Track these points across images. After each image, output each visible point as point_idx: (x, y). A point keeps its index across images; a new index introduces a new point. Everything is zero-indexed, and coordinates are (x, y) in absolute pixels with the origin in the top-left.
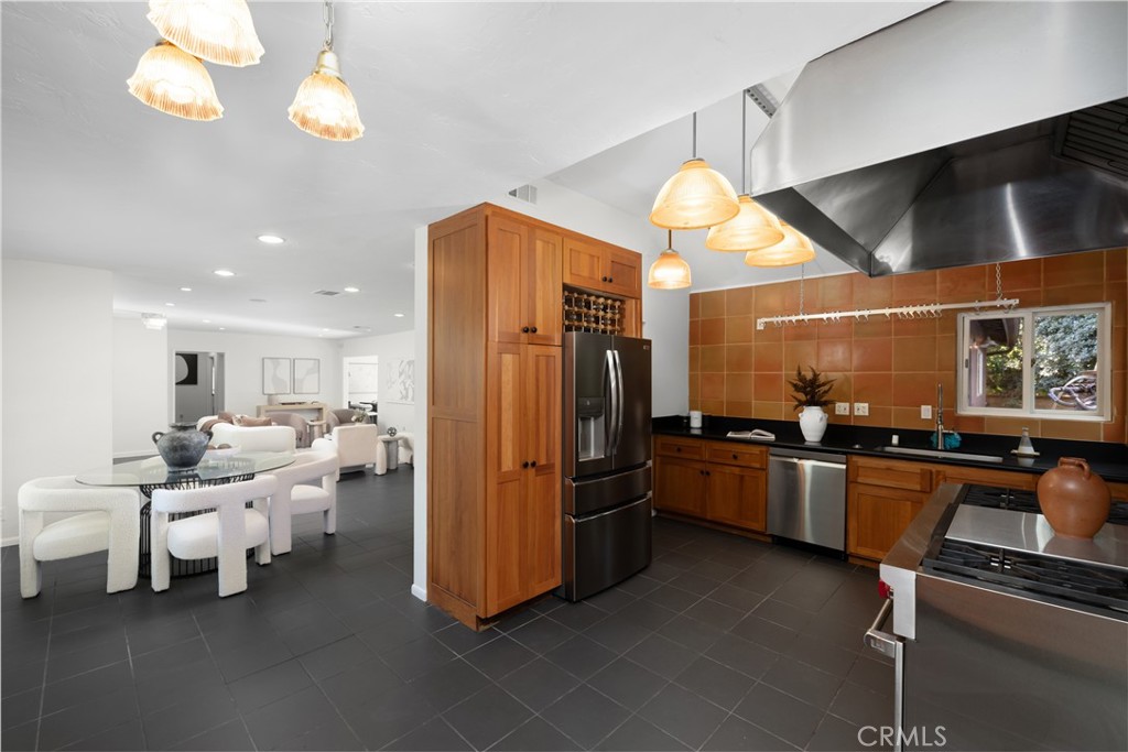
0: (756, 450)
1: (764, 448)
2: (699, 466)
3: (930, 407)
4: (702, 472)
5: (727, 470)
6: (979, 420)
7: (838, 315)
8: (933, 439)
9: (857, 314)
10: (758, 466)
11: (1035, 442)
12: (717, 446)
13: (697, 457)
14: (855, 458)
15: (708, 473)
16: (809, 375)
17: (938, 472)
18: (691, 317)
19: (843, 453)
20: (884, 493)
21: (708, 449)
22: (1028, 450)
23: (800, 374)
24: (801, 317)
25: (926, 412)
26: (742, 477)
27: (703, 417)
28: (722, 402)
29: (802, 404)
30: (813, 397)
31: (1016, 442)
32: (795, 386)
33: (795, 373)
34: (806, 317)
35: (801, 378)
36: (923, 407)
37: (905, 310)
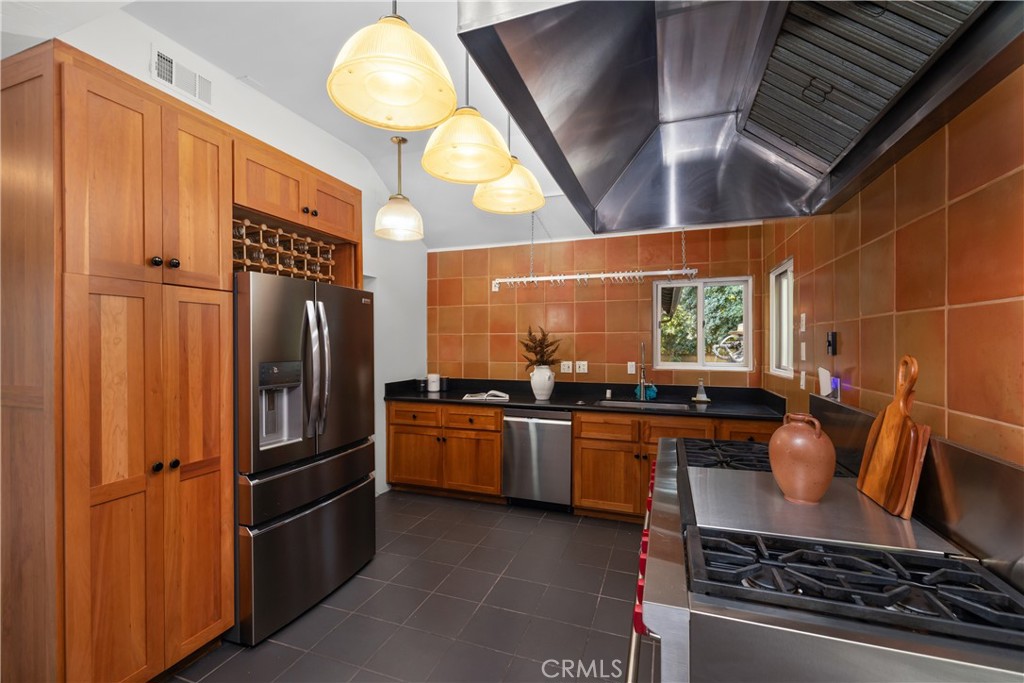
0: (491, 412)
1: (499, 410)
2: (434, 432)
3: (634, 363)
4: (438, 439)
5: (463, 434)
6: (669, 373)
7: (563, 278)
8: (637, 391)
9: (578, 277)
10: (493, 428)
11: (709, 391)
12: (453, 410)
13: (433, 423)
14: (578, 415)
15: (444, 440)
16: (539, 336)
17: (645, 423)
18: (428, 277)
19: (569, 410)
20: (602, 445)
21: (444, 414)
22: (702, 397)
23: (530, 334)
24: (531, 279)
25: (631, 367)
26: (478, 441)
27: (441, 380)
28: (460, 364)
29: (533, 363)
30: (542, 356)
31: (694, 390)
32: (526, 346)
33: (526, 334)
34: (536, 279)
35: (532, 338)
36: (629, 364)
37: (616, 275)
